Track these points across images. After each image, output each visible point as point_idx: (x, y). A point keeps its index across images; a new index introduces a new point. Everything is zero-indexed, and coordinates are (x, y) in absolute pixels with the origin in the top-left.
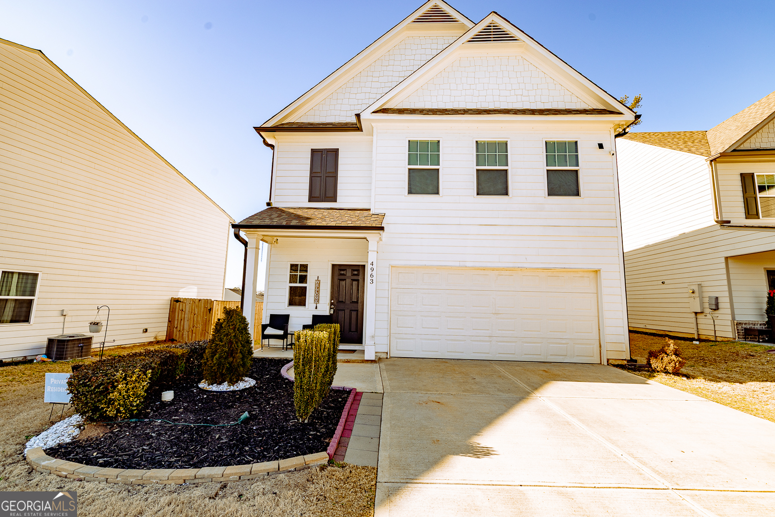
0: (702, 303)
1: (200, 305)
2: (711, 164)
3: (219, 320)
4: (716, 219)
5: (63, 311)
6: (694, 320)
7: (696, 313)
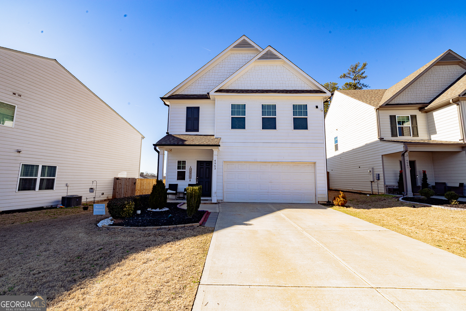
0: (373, 177)
1: (129, 181)
2: (377, 111)
3: (154, 184)
4: (379, 138)
5: (67, 184)
6: (370, 185)
7: (371, 182)
